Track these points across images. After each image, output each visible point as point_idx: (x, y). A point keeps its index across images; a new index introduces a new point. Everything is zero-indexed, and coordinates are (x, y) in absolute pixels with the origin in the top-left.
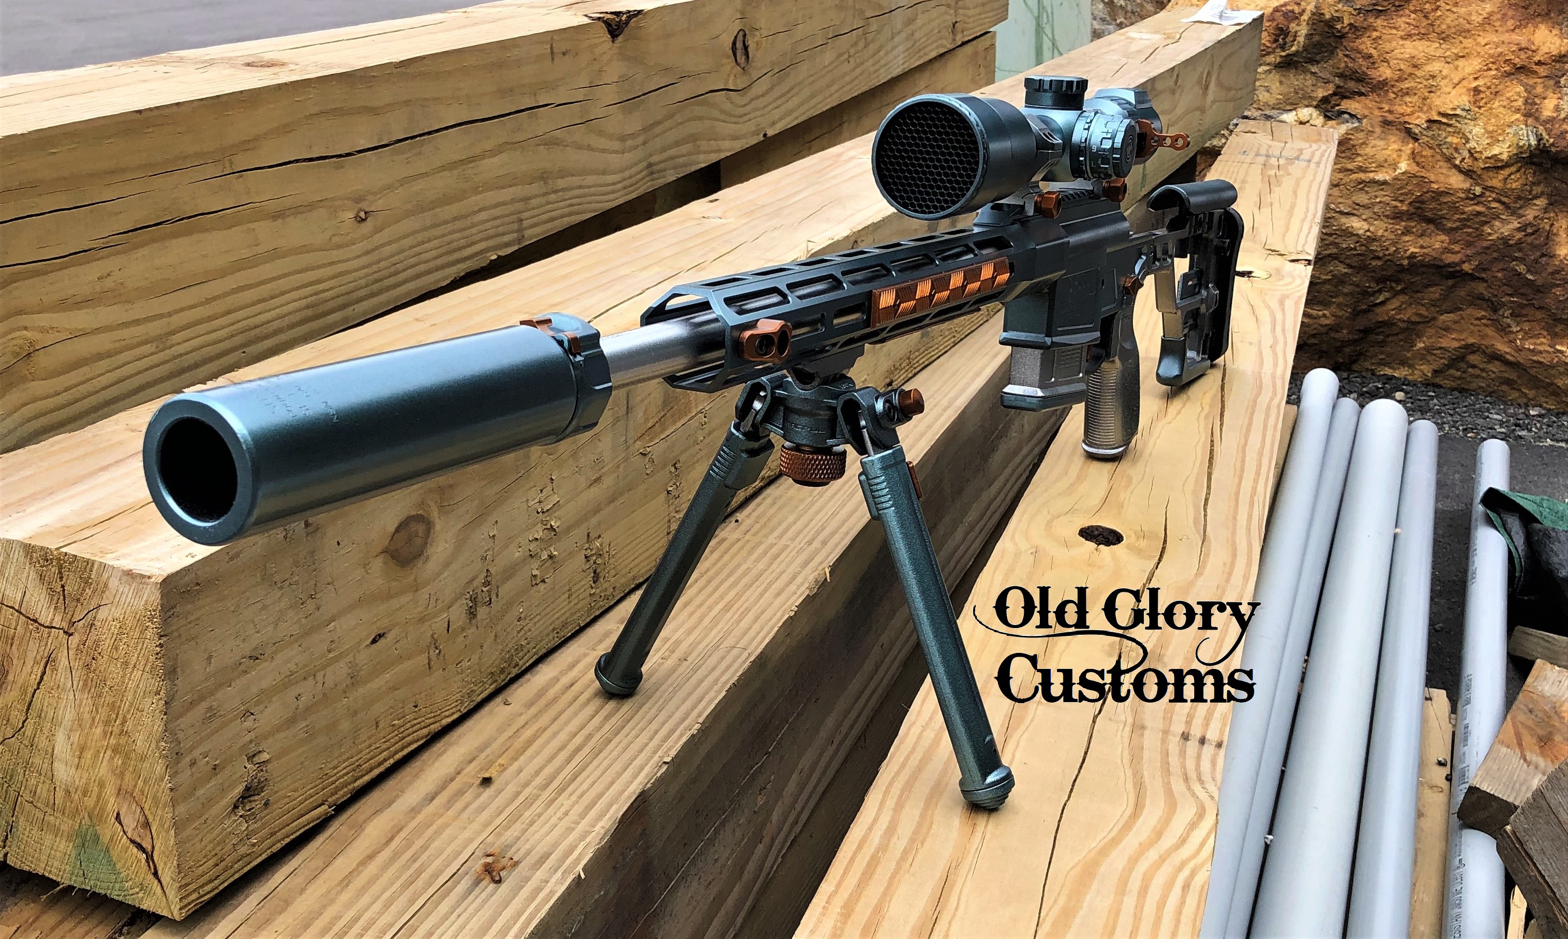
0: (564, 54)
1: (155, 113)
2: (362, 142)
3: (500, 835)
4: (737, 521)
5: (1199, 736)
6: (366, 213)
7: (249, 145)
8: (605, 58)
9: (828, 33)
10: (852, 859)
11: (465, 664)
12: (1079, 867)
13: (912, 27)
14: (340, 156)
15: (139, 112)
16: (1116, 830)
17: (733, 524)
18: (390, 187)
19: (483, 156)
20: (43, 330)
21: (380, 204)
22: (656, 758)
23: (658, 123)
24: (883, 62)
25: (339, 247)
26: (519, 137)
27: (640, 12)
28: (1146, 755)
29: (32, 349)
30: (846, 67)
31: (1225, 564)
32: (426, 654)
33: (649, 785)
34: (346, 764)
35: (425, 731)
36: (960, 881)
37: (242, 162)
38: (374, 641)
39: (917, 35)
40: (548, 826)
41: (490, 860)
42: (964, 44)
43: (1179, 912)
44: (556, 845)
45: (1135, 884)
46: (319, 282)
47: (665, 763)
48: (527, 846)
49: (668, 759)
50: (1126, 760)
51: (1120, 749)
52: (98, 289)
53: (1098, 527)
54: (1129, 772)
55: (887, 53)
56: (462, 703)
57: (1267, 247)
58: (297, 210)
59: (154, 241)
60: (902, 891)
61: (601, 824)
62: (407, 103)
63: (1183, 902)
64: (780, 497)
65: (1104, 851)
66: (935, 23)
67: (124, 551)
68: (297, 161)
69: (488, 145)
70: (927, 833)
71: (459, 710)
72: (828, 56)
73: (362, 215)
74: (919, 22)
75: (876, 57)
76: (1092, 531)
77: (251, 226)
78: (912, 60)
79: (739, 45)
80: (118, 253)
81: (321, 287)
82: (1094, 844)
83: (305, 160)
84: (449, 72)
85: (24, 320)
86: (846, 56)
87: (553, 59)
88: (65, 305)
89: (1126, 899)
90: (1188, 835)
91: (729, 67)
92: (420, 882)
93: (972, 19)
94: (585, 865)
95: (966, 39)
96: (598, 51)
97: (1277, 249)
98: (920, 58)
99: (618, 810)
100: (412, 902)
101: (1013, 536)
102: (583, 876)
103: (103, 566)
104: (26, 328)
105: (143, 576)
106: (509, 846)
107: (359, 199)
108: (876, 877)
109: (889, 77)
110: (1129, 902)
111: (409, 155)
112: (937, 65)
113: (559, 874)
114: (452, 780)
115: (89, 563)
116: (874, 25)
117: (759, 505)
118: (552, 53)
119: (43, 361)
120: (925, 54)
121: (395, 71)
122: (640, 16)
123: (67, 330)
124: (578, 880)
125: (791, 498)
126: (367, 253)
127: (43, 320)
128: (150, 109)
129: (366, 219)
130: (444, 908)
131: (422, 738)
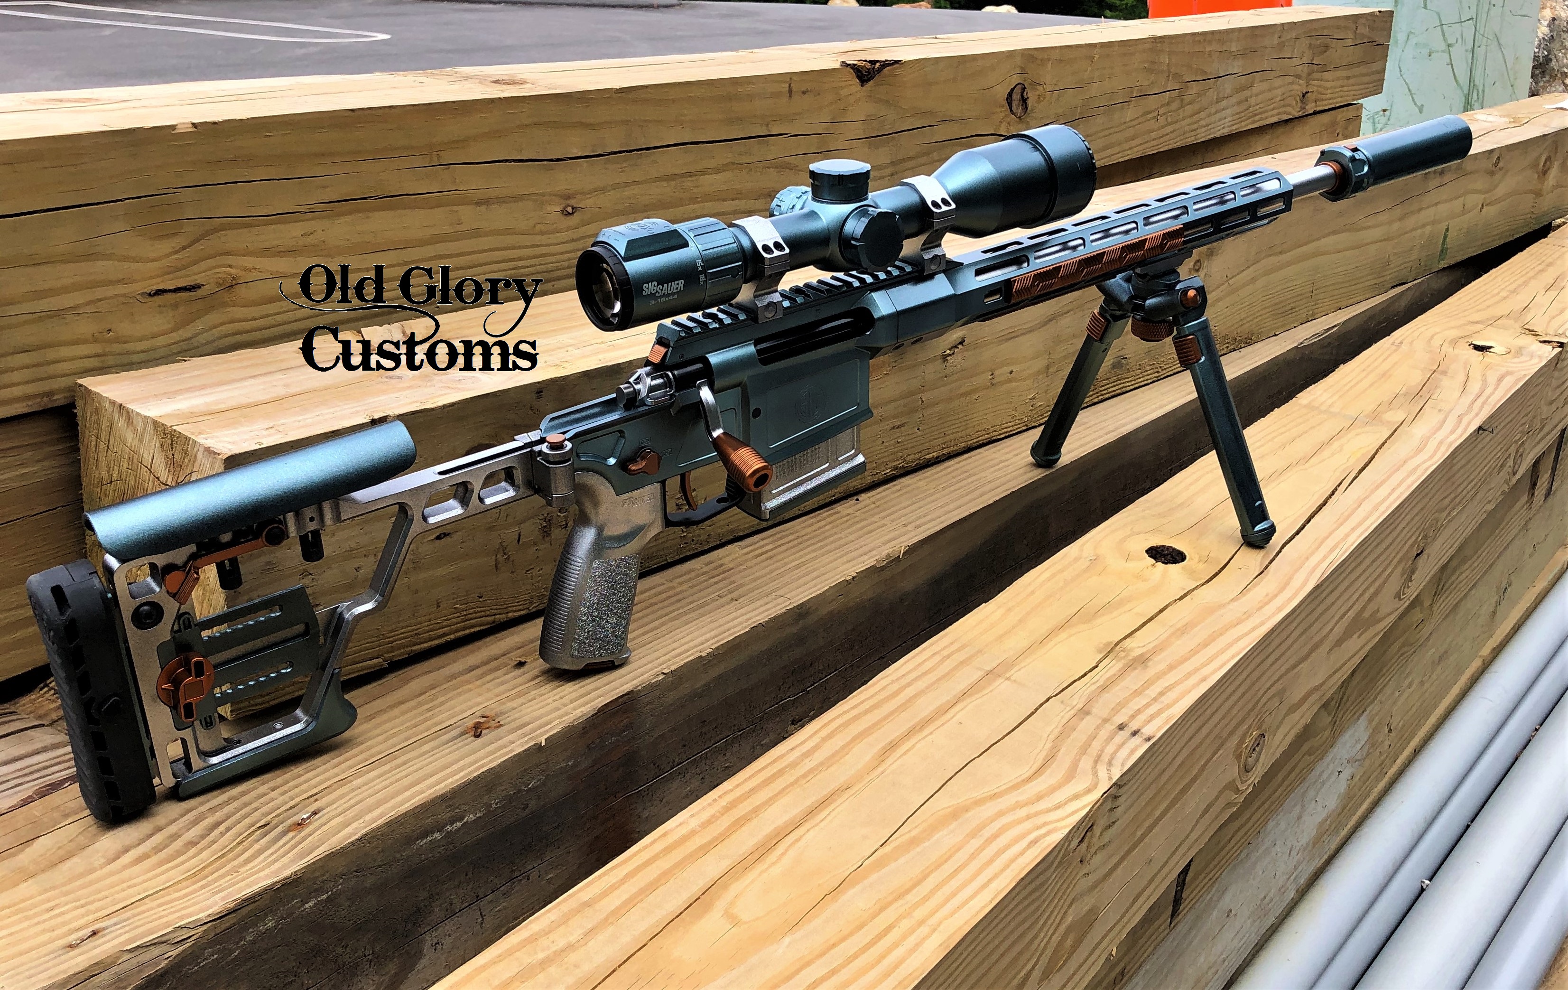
0: (804, 93)
1: (366, 112)
2: (575, 151)
3: (504, 704)
4: (857, 500)
5: (1135, 728)
6: (573, 209)
7: (461, 143)
8: (852, 99)
9: (1132, 92)
10: (760, 771)
11: (536, 572)
12: (949, 810)
13: (1247, 93)
14: (551, 160)
15: (353, 110)
16: (1004, 787)
17: (854, 501)
18: (603, 190)
19: (704, 172)
20: (245, 269)
21: (589, 203)
22: (659, 669)
23: (910, 159)
24: (1203, 123)
25: (542, 233)
26: (745, 159)
27: (896, 62)
28: (1074, 735)
29: (234, 282)
30: (1153, 124)
31: (1267, 595)
32: (494, 558)
33: (640, 688)
34: (404, 630)
35: (491, 619)
36: (840, 801)
37: (449, 157)
38: (438, 538)
39: (1253, 101)
40: (542, 703)
41: (482, 720)
42: (1315, 113)
43: (1013, 860)
44: (540, 718)
45: (987, 833)
46: (520, 259)
47: (664, 673)
48: (516, 716)
49: (666, 671)
50: (1052, 737)
51: (1054, 726)
52: (301, 243)
53: (1168, 548)
54: (1049, 745)
55: (1209, 115)
56: (531, 603)
57: (1526, 327)
58: (501, 200)
59: (358, 211)
60: (784, 801)
61: (583, 709)
62: (626, 122)
63: (1022, 854)
64: (909, 485)
65: (979, 802)
66: (1279, 92)
67: (215, 434)
68: (507, 161)
69: (712, 163)
70: (838, 761)
71: (528, 608)
72: (1130, 113)
73: (570, 210)
74: (1255, 90)
75: (1196, 117)
76: (1163, 551)
77: (455, 208)
78: (1243, 124)
79: (1016, 96)
80: (323, 218)
81: (521, 263)
82: (976, 794)
83: (514, 161)
84: (674, 101)
85: (230, 260)
86: (1155, 114)
87: (790, 96)
88: (267, 252)
89: (973, 841)
90: (1066, 804)
91: (1002, 115)
92: (421, 727)
93: (1329, 91)
94: (551, 737)
95: (1319, 109)
96: (844, 92)
97: (1535, 329)
98: (1254, 122)
99: (602, 701)
100: (407, 739)
101: (1083, 545)
102: (543, 744)
103: (195, 442)
104: (230, 266)
105: (215, 453)
106: (502, 713)
107: (569, 197)
108: (773, 785)
109: (1211, 136)
110: (975, 843)
111: (624, 165)
112: (1281, 130)
113: (526, 739)
114: (496, 659)
115: (187, 439)
116: (1194, 89)
117: (887, 489)
118: (790, 91)
119: (242, 292)
120: (1262, 119)
121: (614, 95)
122: (896, 66)
123: (268, 271)
124: (538, 748)
125: (918, 488)
126: (573, 240)
127: (249, 262)
128: (363, 109)
129: (573, 213)
130: (426, 747)
131: (487, 624)
